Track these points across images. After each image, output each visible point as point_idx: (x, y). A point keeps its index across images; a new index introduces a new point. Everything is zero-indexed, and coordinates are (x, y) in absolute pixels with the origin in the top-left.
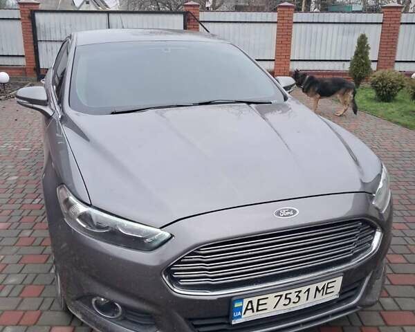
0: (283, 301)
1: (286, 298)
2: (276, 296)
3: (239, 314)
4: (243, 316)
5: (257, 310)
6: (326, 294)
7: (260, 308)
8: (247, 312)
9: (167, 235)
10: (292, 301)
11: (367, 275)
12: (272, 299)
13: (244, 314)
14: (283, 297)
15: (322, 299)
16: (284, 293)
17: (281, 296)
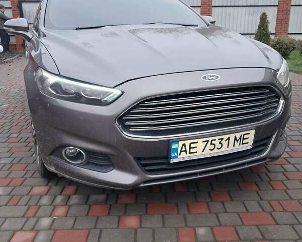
0: (209, 146)
1: (211, 144)
2: (203, 142)
3: (176, 154)
4: (179, 157)
5: (190, 153)
6: (243, 144)
7: (192, 150)
8: (182, 153)
9: (119, 92)
10: (216, 147)
11: (274, 134)
12: (200, 144)
13: (180, 155)
14: (210, 143)
15: (239, 148)
16: (210, 139)
17: (208, 141)
